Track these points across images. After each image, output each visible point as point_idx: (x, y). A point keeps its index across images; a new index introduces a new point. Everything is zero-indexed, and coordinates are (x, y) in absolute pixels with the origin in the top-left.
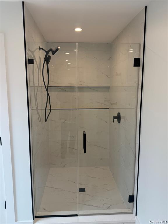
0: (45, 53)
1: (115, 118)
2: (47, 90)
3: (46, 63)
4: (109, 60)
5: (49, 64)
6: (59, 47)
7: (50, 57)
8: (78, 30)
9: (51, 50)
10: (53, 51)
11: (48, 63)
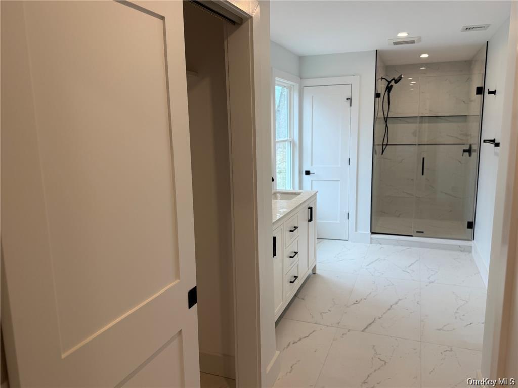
0: (387, 83)
1: (465, 151)
2: (386, 122)
3: (387, 93)
4: (467, 81)
5: (390, 94)
6: (402, 76)
7: (392, 86)
8: (425, 56)
9: (393, 79)
10: (395, 81)
11: (389, 92)
